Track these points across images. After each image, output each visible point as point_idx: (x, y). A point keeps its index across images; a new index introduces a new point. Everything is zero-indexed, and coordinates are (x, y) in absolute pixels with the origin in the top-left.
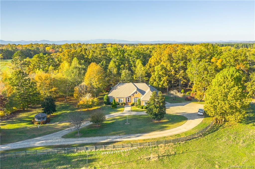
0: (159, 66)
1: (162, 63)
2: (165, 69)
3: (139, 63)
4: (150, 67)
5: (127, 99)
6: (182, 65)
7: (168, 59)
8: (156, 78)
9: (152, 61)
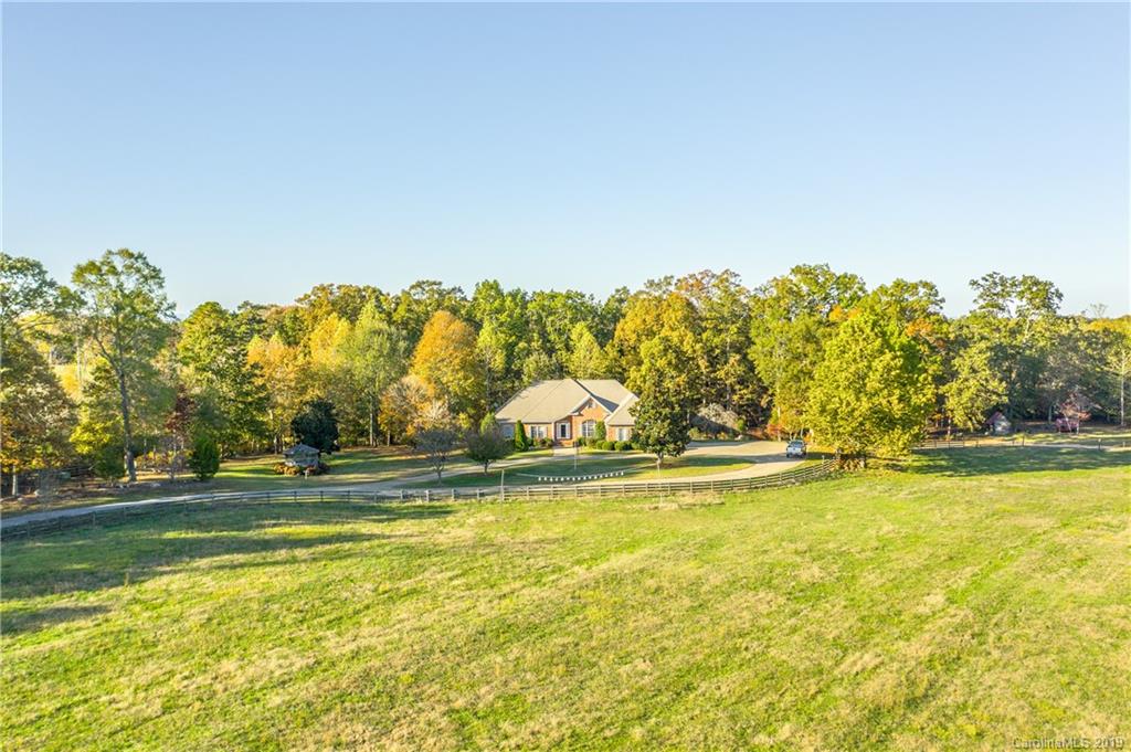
0: (656, 340)
1: (665, 332)
2: (679, 353)
3: (581, 335)
4: (621, 352)
5: (559, 430)
6: (735, 337)
7: (686, 318)
8: (645, 382)
9: (626, 329)
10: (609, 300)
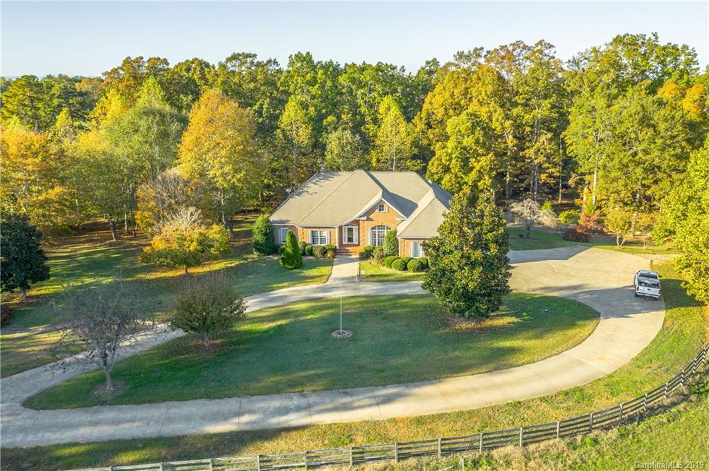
0: (463, 116)
1: (473, 107)
2: (487, 130)
3: (389, 109)
4: (429, 125)
5: (345, 235)
6: (547, 113)
7: (495, 94)
8: (450, 160)
9: (434, 102)
10: (419, 72)
